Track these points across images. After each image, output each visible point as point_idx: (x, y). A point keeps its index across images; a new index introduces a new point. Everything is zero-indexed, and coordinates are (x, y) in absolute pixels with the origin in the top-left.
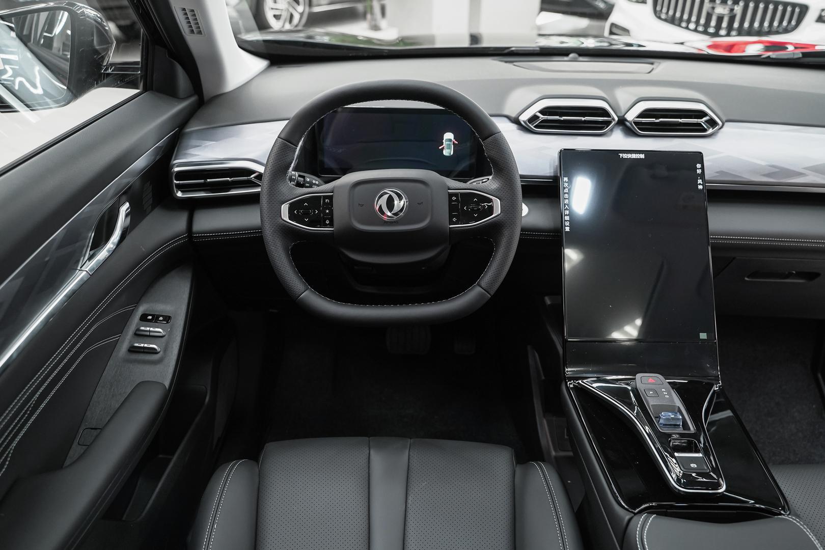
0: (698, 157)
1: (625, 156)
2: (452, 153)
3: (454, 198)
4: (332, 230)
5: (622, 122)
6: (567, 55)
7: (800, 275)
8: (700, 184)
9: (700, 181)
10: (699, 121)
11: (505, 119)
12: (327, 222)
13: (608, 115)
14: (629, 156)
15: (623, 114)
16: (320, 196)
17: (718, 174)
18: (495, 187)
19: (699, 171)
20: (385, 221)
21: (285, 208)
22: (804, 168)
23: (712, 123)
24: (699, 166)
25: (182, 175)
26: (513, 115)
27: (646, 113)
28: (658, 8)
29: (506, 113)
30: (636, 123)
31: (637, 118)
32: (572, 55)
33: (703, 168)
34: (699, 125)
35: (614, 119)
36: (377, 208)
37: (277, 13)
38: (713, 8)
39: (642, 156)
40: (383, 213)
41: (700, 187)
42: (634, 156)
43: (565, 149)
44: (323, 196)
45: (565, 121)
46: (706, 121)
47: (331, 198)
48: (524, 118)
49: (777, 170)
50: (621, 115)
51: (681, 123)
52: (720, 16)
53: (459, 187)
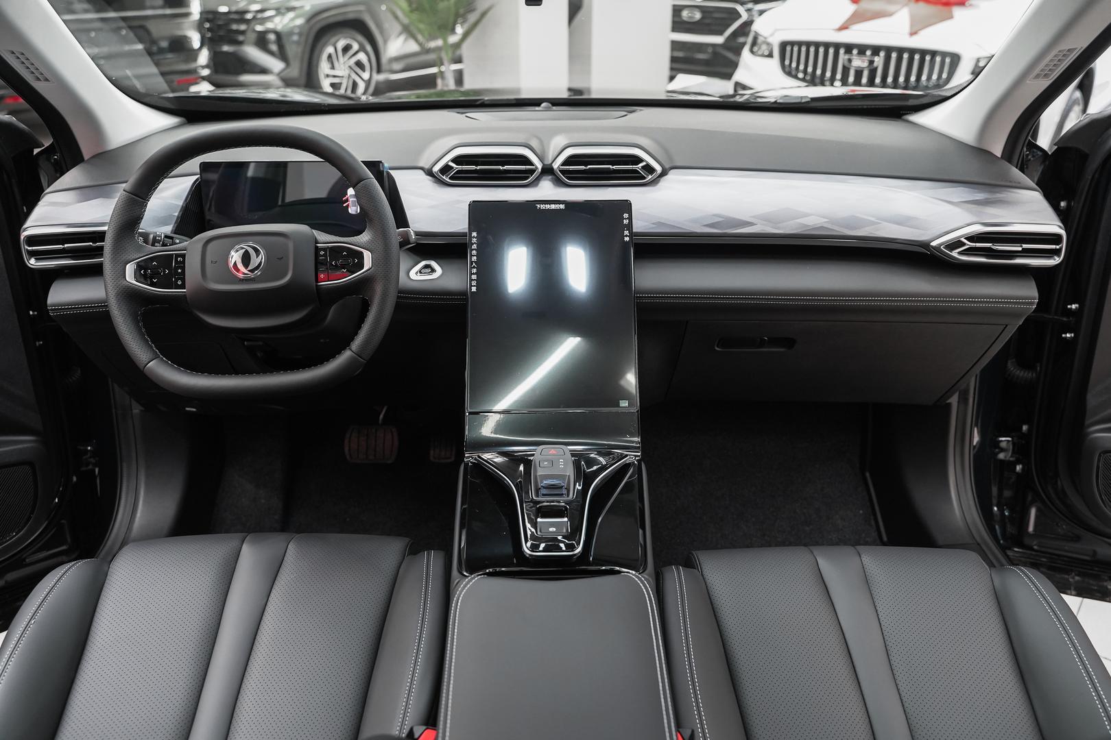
0: (626, 206)
1: (542, 207)
2: (359, 211)
3: (322, 253)
4: (185, 292)
5: (548, 171)
6: (539, 105)
7: (775, 341)
8: (626, 236)
9: (626, 233)
10: (635, 167)
11: (421, 172)
12: (180, 282)
13: (531, 164)
14: (548, 206)
15: (550, 162)
16: (173, 254)
17: (654, 226)
18: (367, 238)
19: (626, 222)
20: (240, 279)
21: (130, 269)
22: (751, 217)
23: (649, 169)
24: (626, 215)
25: (32, 240)
26: (427, 166)
27: (571, 160)
28: (787, 62)
29: (421, 165)
30: (563, 172)
31: (562, 166)
32: (544, 105)
33: (630, 218)
34: (636, 171)
35: (537, 168)
36: (231, 265)
37: (336, 80)
38: (850, 61)
39: (562, 206)
40: (238, 270)
41: (627, 239)
42: (553, 207)
43: (474, 201)
44: (175, 254)
45: (481, 170)
46: (643, 167)
47: (183, 256)
48: (436, 169)
49: (720, 219)
50: (548, 162)
51: (614, 170)
52: (858, 69)
53: (332, 241)
